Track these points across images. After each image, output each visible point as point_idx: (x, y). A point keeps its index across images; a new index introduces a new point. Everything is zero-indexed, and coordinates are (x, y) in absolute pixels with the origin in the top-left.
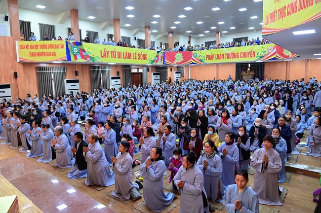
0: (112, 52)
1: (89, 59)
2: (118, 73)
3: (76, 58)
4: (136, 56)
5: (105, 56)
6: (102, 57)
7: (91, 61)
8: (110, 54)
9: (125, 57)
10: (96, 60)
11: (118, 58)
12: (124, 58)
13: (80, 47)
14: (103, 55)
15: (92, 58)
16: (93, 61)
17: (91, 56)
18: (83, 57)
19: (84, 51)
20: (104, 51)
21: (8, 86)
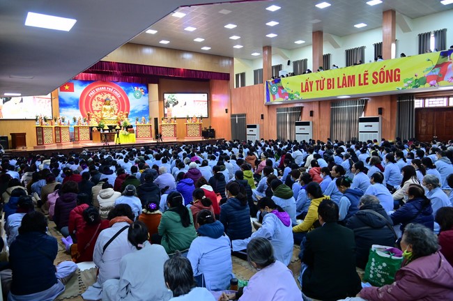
0: (317, 82)
1: (287, 97)
2: (380, 111)
3: (274, 99)
4: (365, 79)
5: (307, 89)
6: (302, 91)
7: (289, 99)
8: (314, 85)
9: (341, 84)
10: (296, 97)
11: (328, 88)
12: (339, 87)
13: (278, 84)
14: (304, 89)
15: (290, 95)
16: (292, 99)
17: (290, 92)
18: (281, 96)
19: (282, 88)
20: (307, 83)
21: (255, 127)
